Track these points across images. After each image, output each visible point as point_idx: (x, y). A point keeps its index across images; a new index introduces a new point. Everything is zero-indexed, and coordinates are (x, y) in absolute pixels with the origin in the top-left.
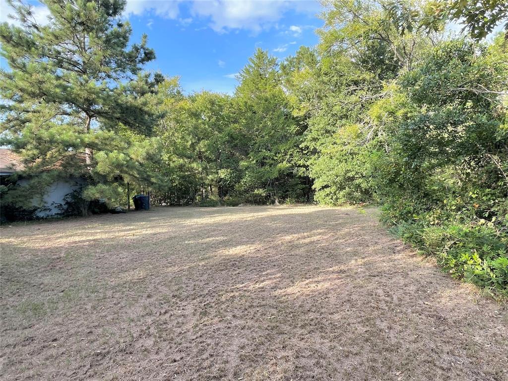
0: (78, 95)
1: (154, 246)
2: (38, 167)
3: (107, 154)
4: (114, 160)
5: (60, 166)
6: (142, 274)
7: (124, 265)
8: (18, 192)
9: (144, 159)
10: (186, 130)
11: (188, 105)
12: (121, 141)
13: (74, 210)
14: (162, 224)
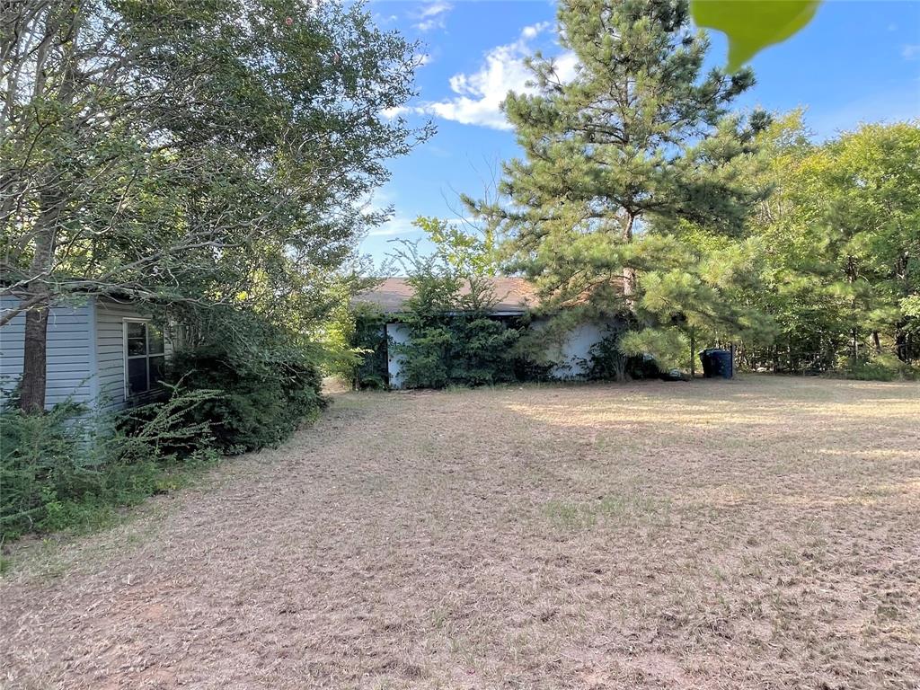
0: (617, 181)
1: (751, 449)
2: (557, 302)
3: (661, 276)
4: (674, 286)
5: (586, 300)
6: (733, 498)
7: (696, 475)
8: (531, 339)
9: (728, 282)
10: (816, 215)
11: (823, 162)
12: (684, 252)
13: (602, 370)
14: (763, 408)
